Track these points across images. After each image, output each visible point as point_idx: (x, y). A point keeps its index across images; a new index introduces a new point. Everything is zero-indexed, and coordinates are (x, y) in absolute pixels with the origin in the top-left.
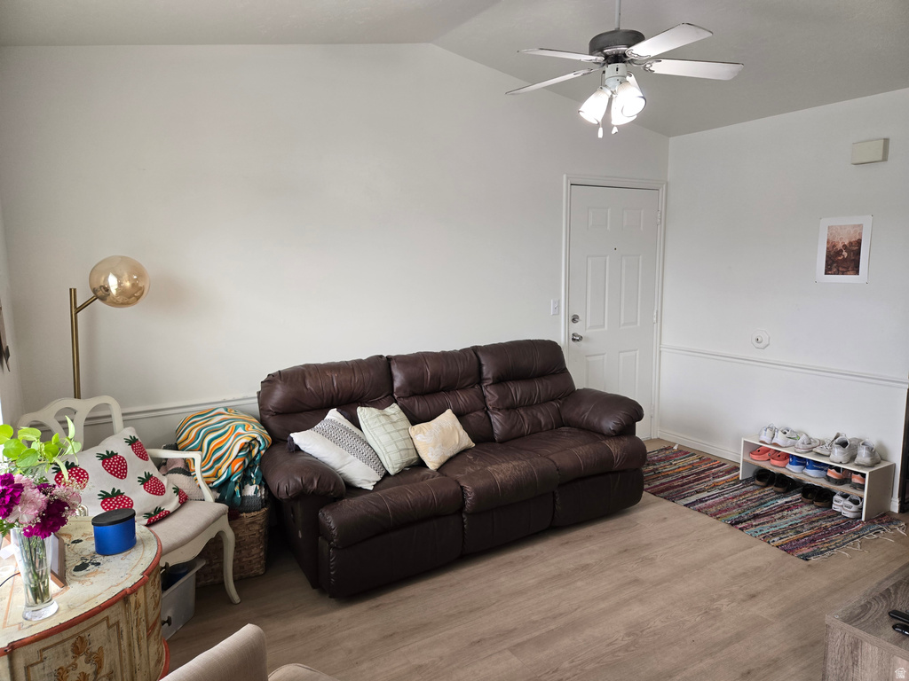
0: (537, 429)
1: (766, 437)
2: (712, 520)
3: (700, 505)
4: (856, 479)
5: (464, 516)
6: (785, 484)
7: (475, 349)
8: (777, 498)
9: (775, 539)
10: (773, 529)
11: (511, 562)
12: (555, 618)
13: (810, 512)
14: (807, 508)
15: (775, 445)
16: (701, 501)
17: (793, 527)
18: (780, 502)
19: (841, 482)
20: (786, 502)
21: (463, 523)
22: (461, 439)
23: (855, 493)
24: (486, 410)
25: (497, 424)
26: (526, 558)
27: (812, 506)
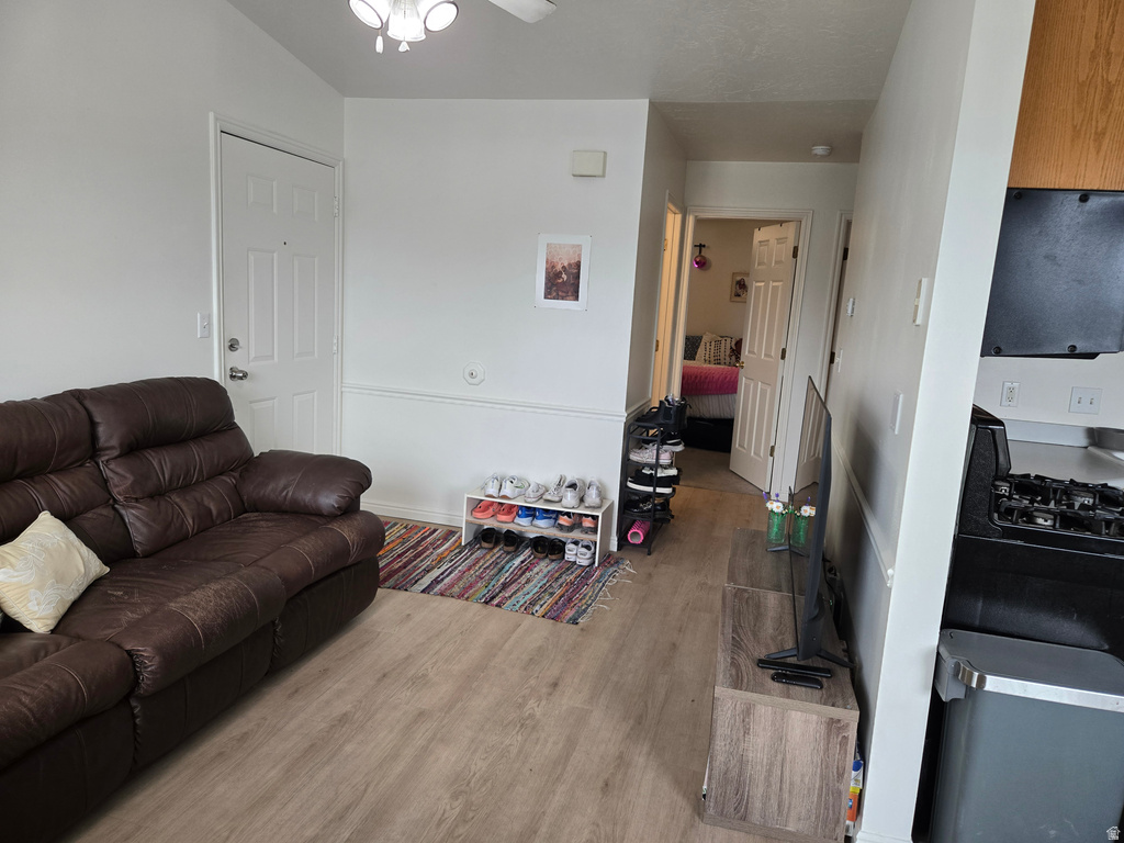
0: (206, 523)
1: (492, 490)
2: (461, 603)
3: (439, 587)
4: (587, 523)
5: (134, 703)
6: (513, 541)
7: (77, 395)
8: (511, 560)
9: (537, 608)
10: (528, 597)
11: (220, 754)
12: (341, 817)
13: (549, 568)
14: (543, 564)
15: (505, 497)
16: (436, 581)
17: (544, 590)
18: (517, 562)
19: (571, 529)
20: (522, 562)
21: (134, 717)
22: (84, 564)
23: (587, 538)
24: (110, 502)
25: (138, 524)
26: (244, 737)
27: (547, 561)
